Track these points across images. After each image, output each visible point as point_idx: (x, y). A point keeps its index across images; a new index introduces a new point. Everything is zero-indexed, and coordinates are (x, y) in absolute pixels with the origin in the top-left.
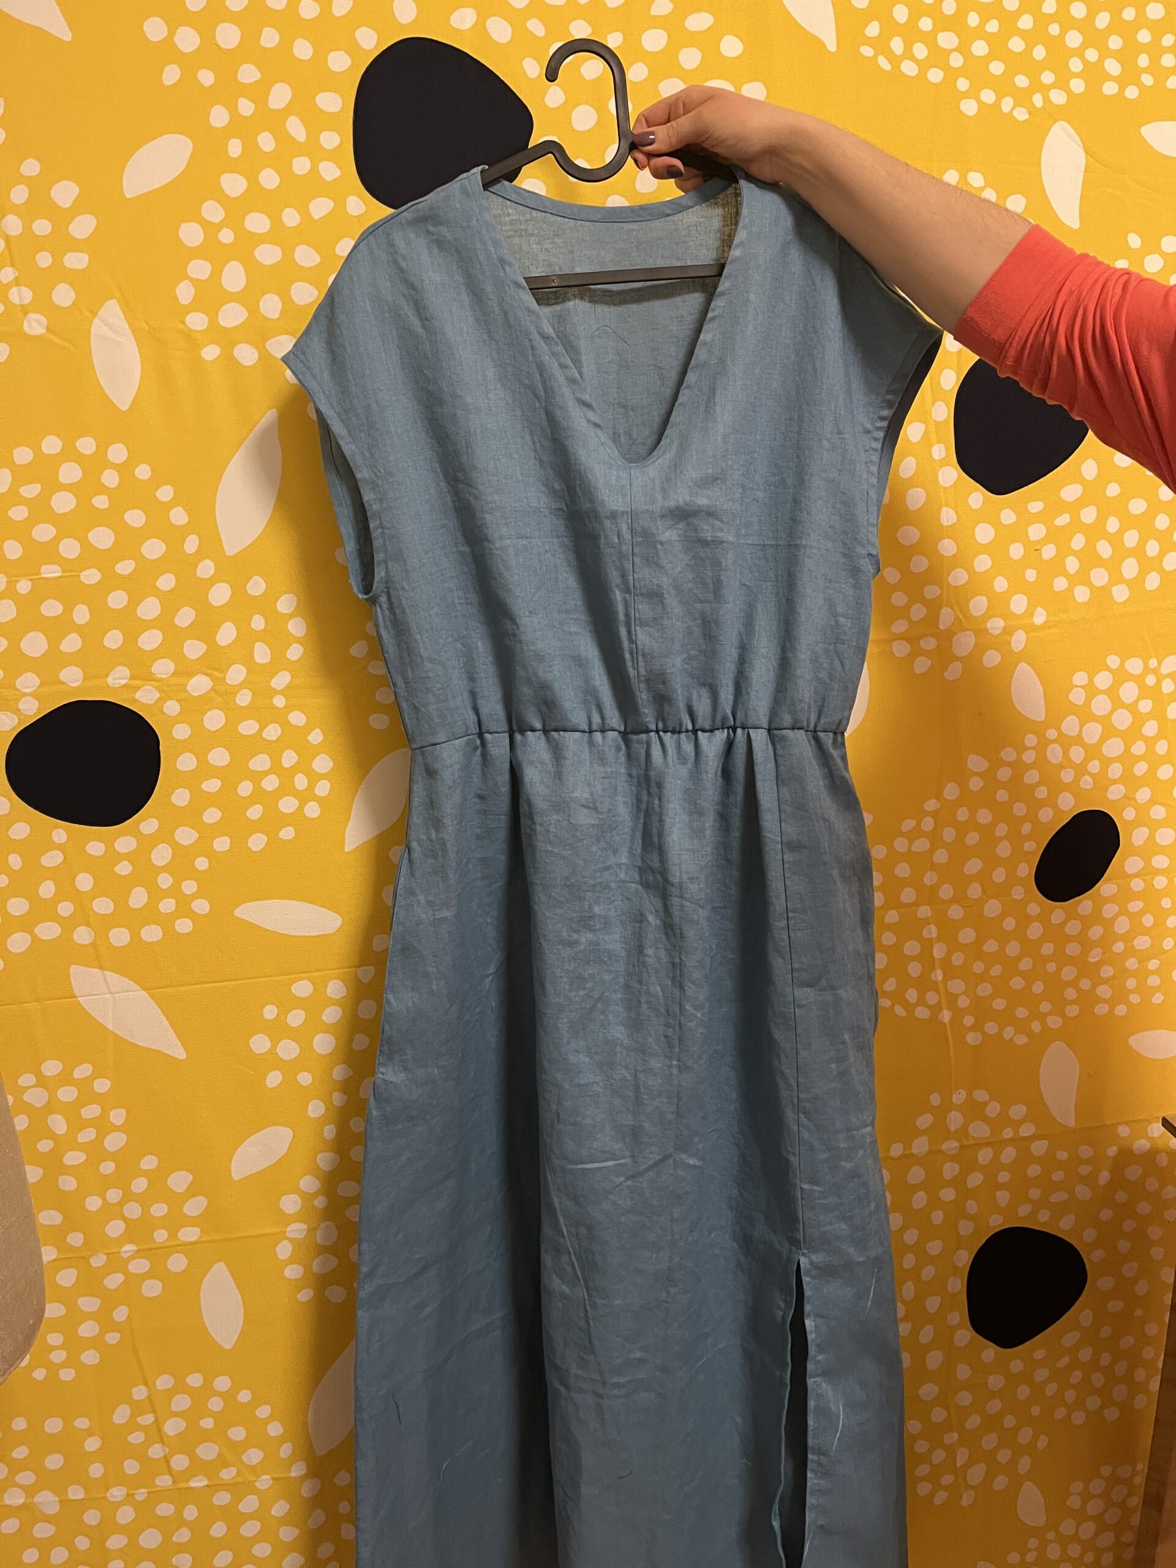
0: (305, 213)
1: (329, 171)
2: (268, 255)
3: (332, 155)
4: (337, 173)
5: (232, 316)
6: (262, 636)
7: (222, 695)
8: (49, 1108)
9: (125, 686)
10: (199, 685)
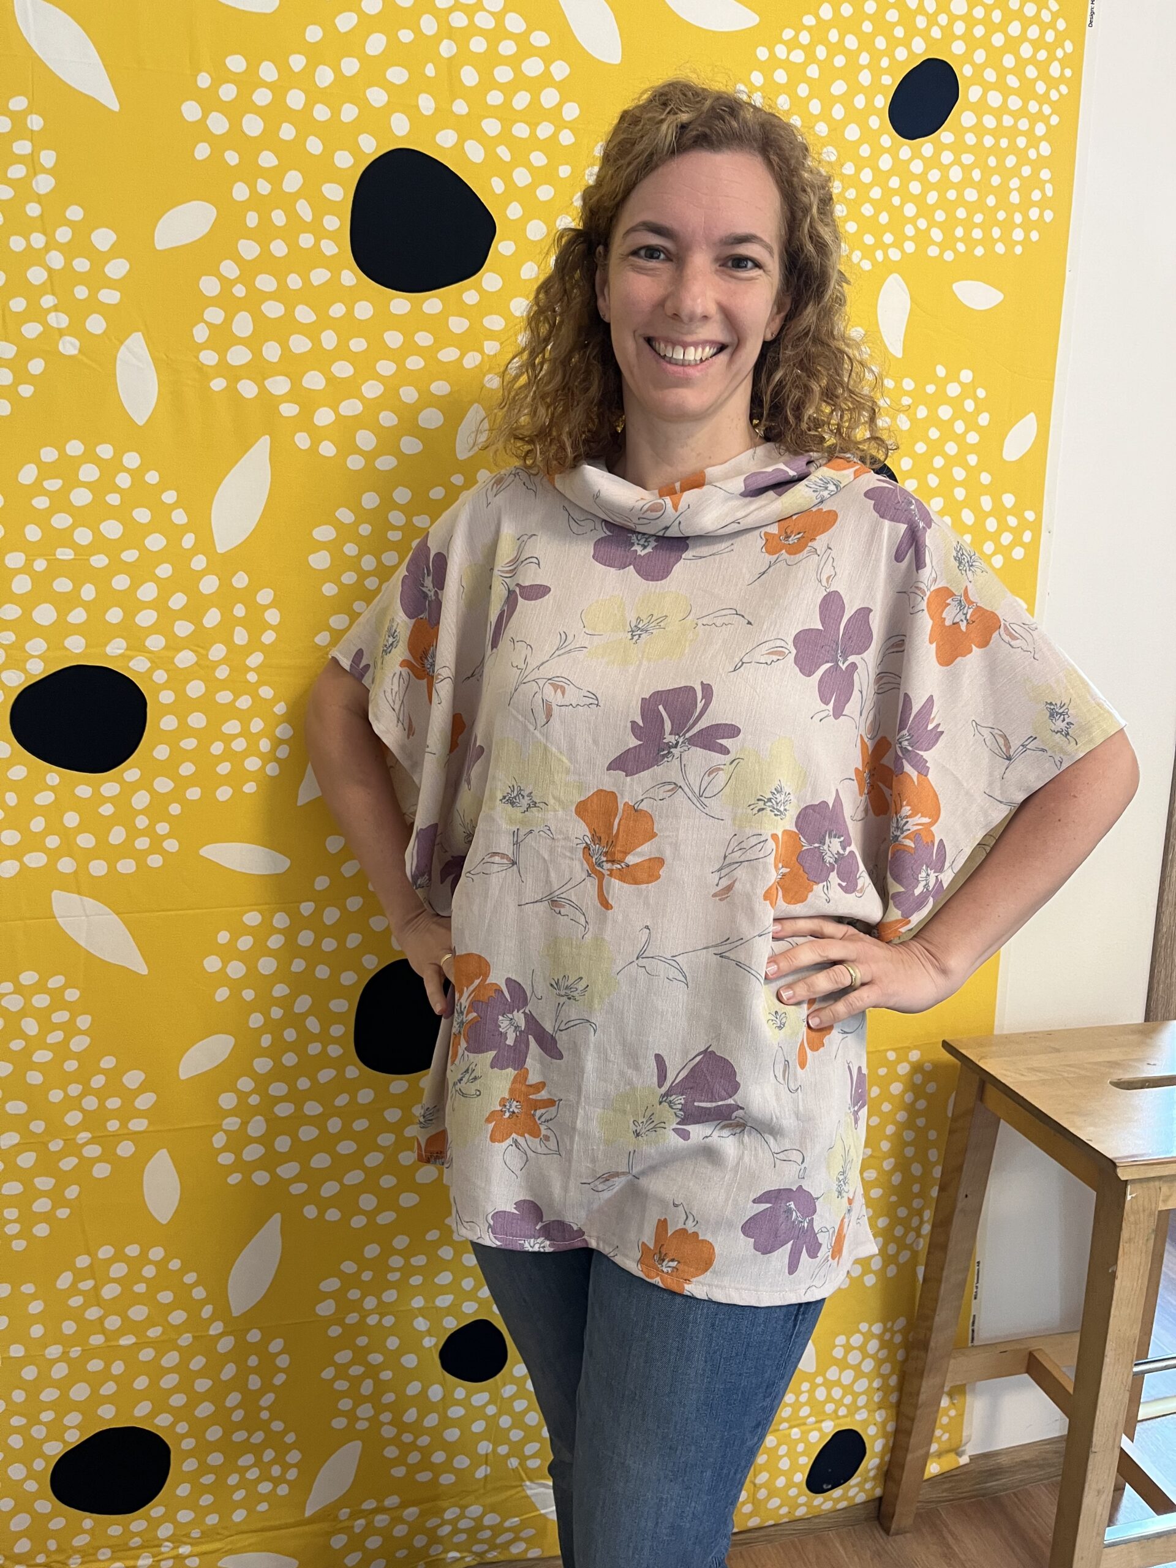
0: (306, 280)
1: (329, 248)
2: (273, 310)
3: (332, 236)
4: (335, 250)
5: (239, 356)
6: (241, 622)
7: (204, 669)
8: (23, 1013)
9: (121, 655)
10: (185, 659)
